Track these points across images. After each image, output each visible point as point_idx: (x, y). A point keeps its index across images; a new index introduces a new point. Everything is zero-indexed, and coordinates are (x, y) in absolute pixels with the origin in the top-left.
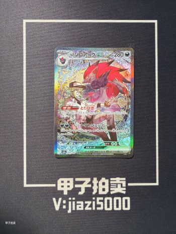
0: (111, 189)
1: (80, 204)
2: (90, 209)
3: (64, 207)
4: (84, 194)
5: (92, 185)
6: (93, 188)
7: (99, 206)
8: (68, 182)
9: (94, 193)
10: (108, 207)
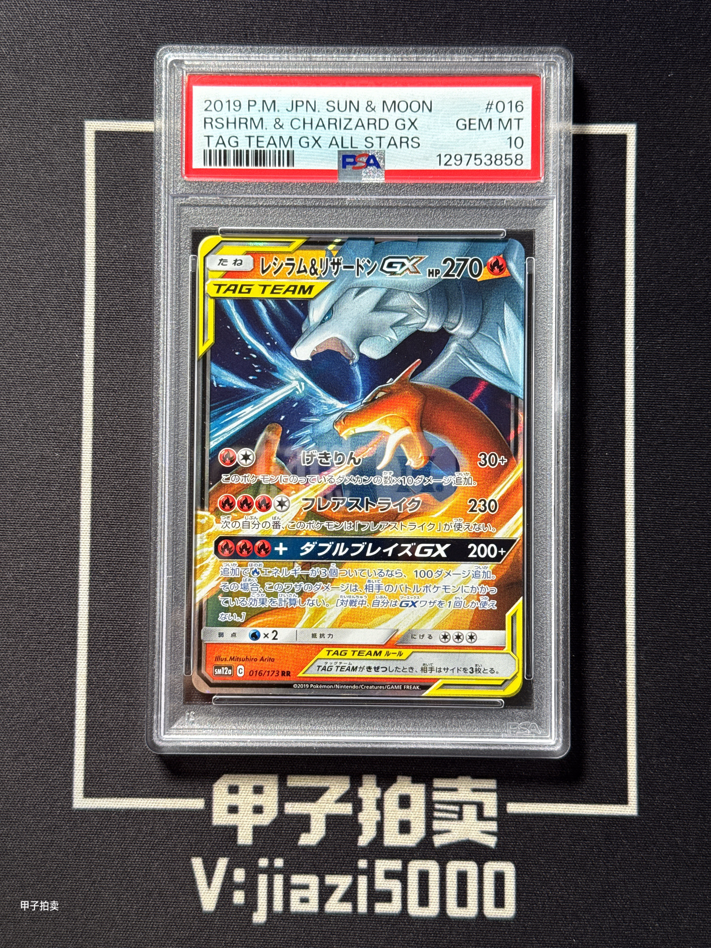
0: (437, 825)
1: (306, 887)
2: (347, 907)
3: (239, 897)
4: (322, 843)
5: (358, 806)
6: (362, 817)
7: (387, 897)
8: (258, 790)
9: (364, 840)
10: (424, 901)
